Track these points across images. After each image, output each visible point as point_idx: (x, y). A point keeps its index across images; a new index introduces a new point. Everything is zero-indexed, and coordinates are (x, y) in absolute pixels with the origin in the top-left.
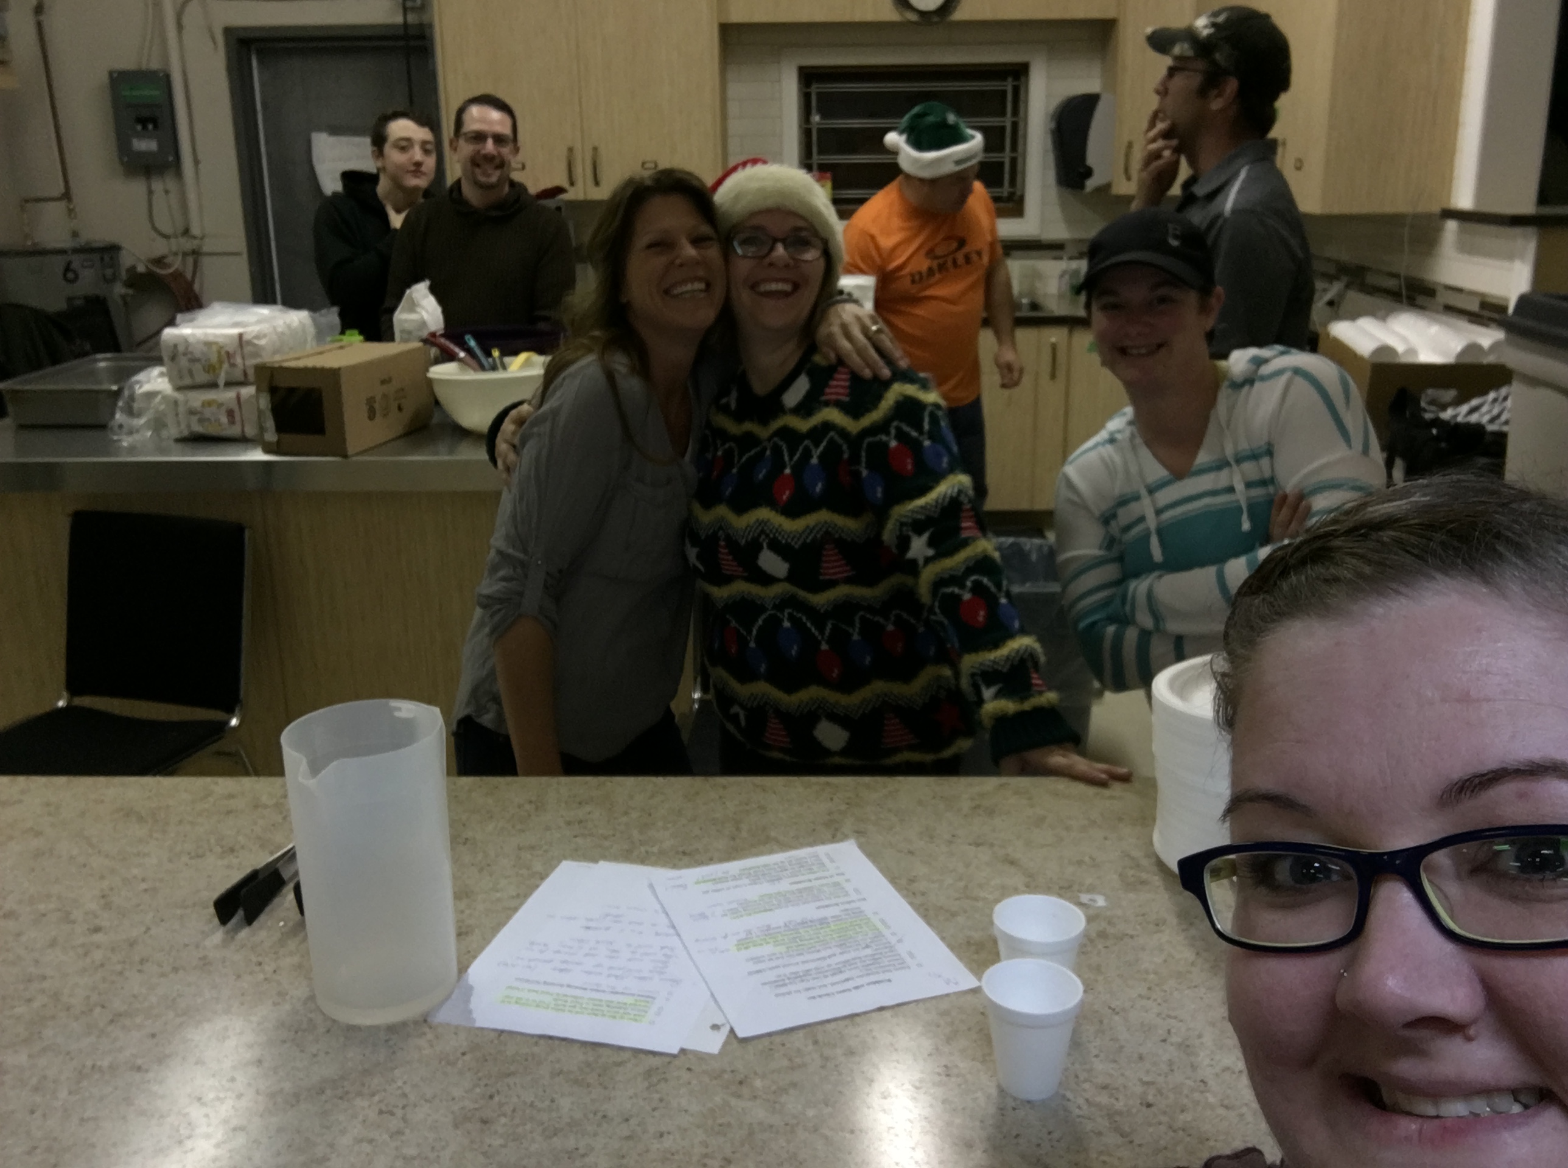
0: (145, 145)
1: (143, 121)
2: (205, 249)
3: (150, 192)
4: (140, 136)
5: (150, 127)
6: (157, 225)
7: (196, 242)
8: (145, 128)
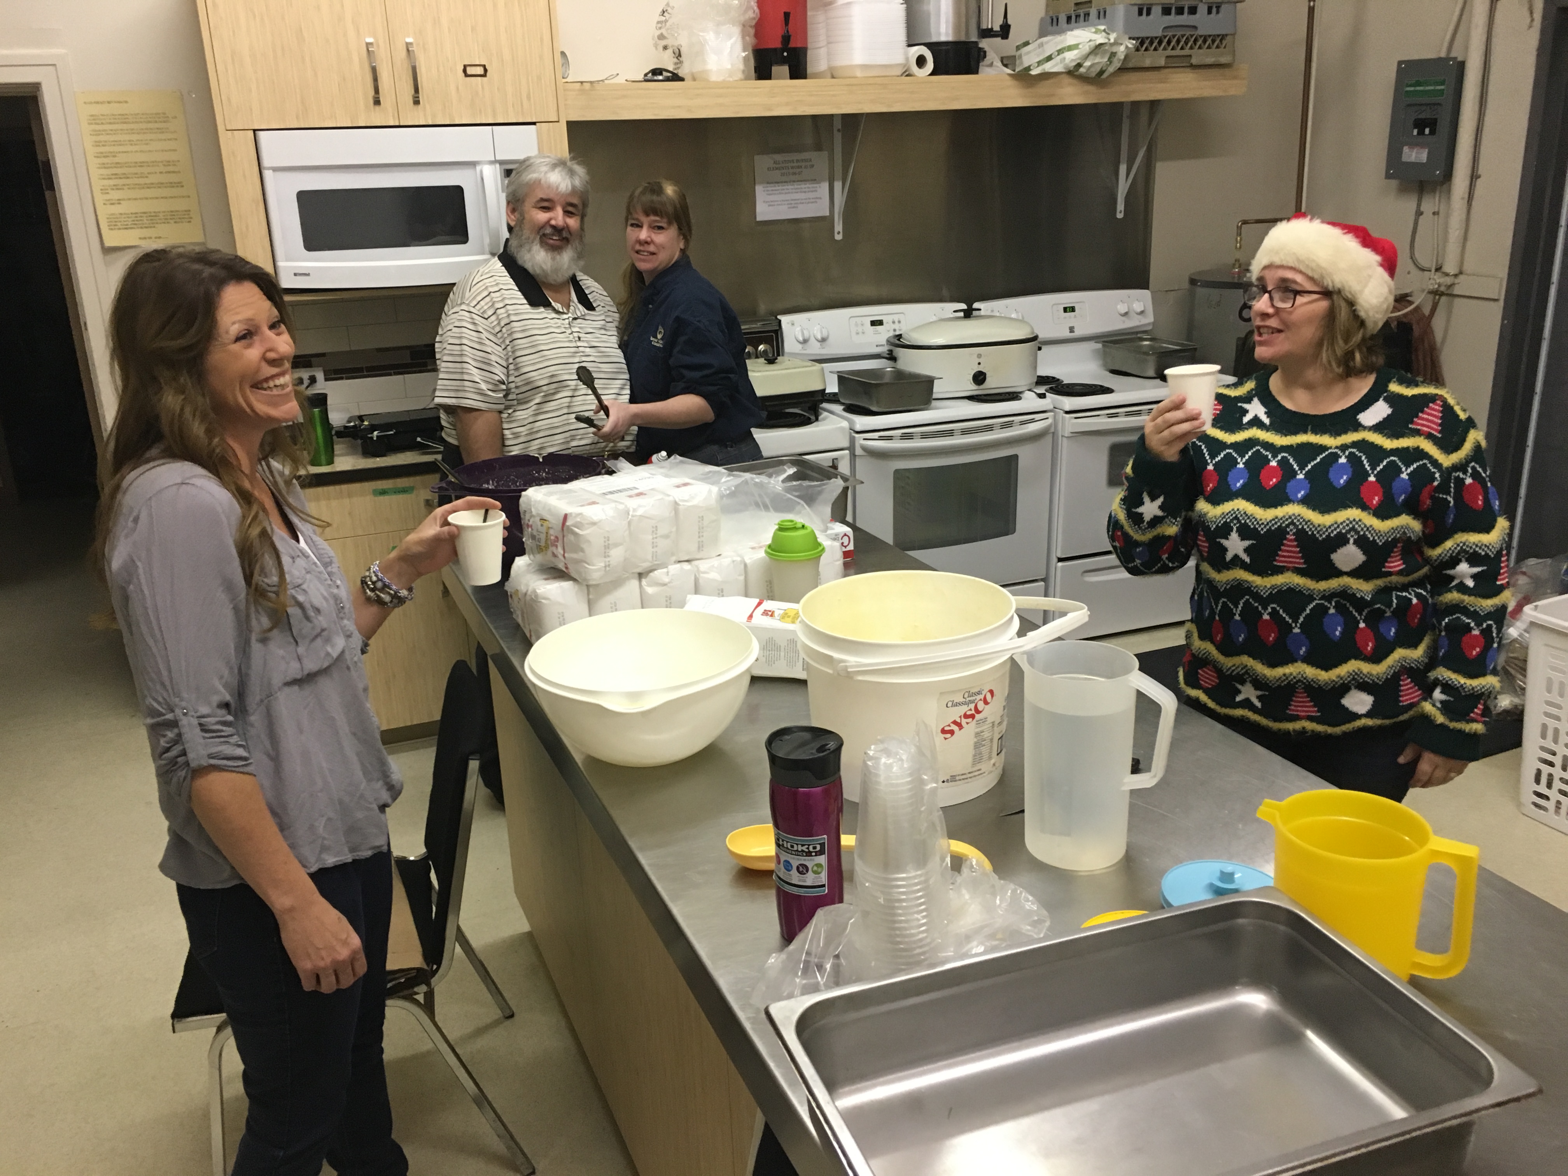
0: (1415, 155)
1: (1420, 125)
2: (1457, 291)
3: (1419, 213)
4: (1412, 145)
5: (1427, 131)
6: (1417, 255)
7: (1448, 280)
8: (1421, 133)
